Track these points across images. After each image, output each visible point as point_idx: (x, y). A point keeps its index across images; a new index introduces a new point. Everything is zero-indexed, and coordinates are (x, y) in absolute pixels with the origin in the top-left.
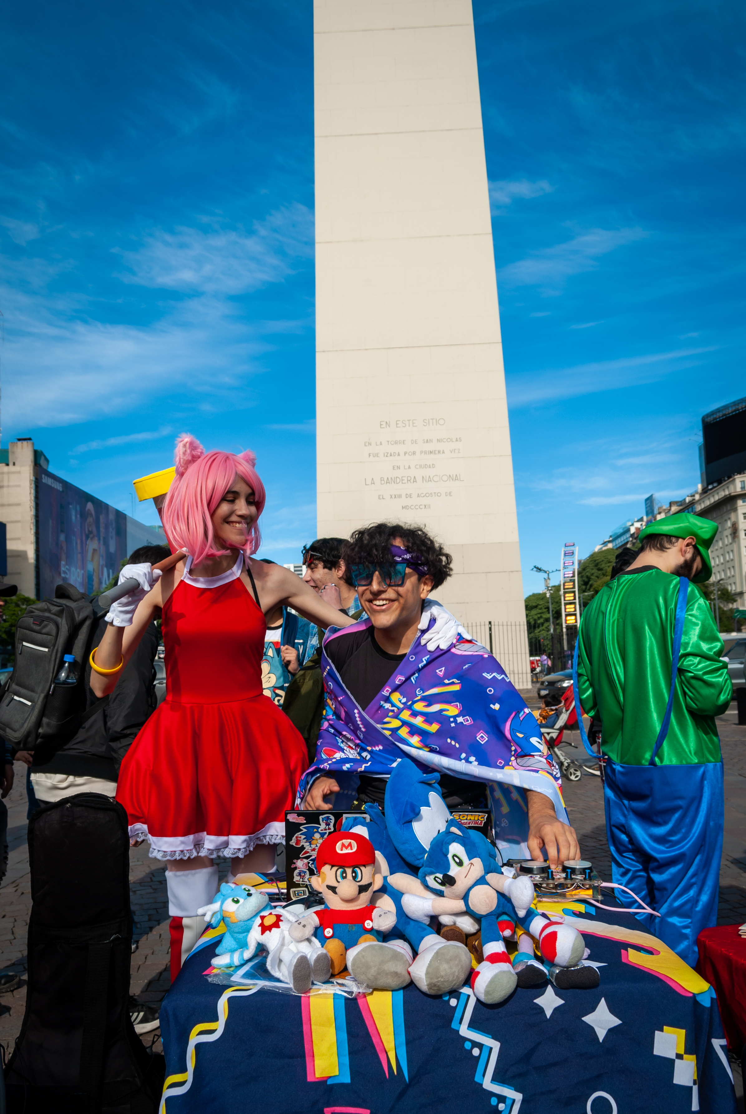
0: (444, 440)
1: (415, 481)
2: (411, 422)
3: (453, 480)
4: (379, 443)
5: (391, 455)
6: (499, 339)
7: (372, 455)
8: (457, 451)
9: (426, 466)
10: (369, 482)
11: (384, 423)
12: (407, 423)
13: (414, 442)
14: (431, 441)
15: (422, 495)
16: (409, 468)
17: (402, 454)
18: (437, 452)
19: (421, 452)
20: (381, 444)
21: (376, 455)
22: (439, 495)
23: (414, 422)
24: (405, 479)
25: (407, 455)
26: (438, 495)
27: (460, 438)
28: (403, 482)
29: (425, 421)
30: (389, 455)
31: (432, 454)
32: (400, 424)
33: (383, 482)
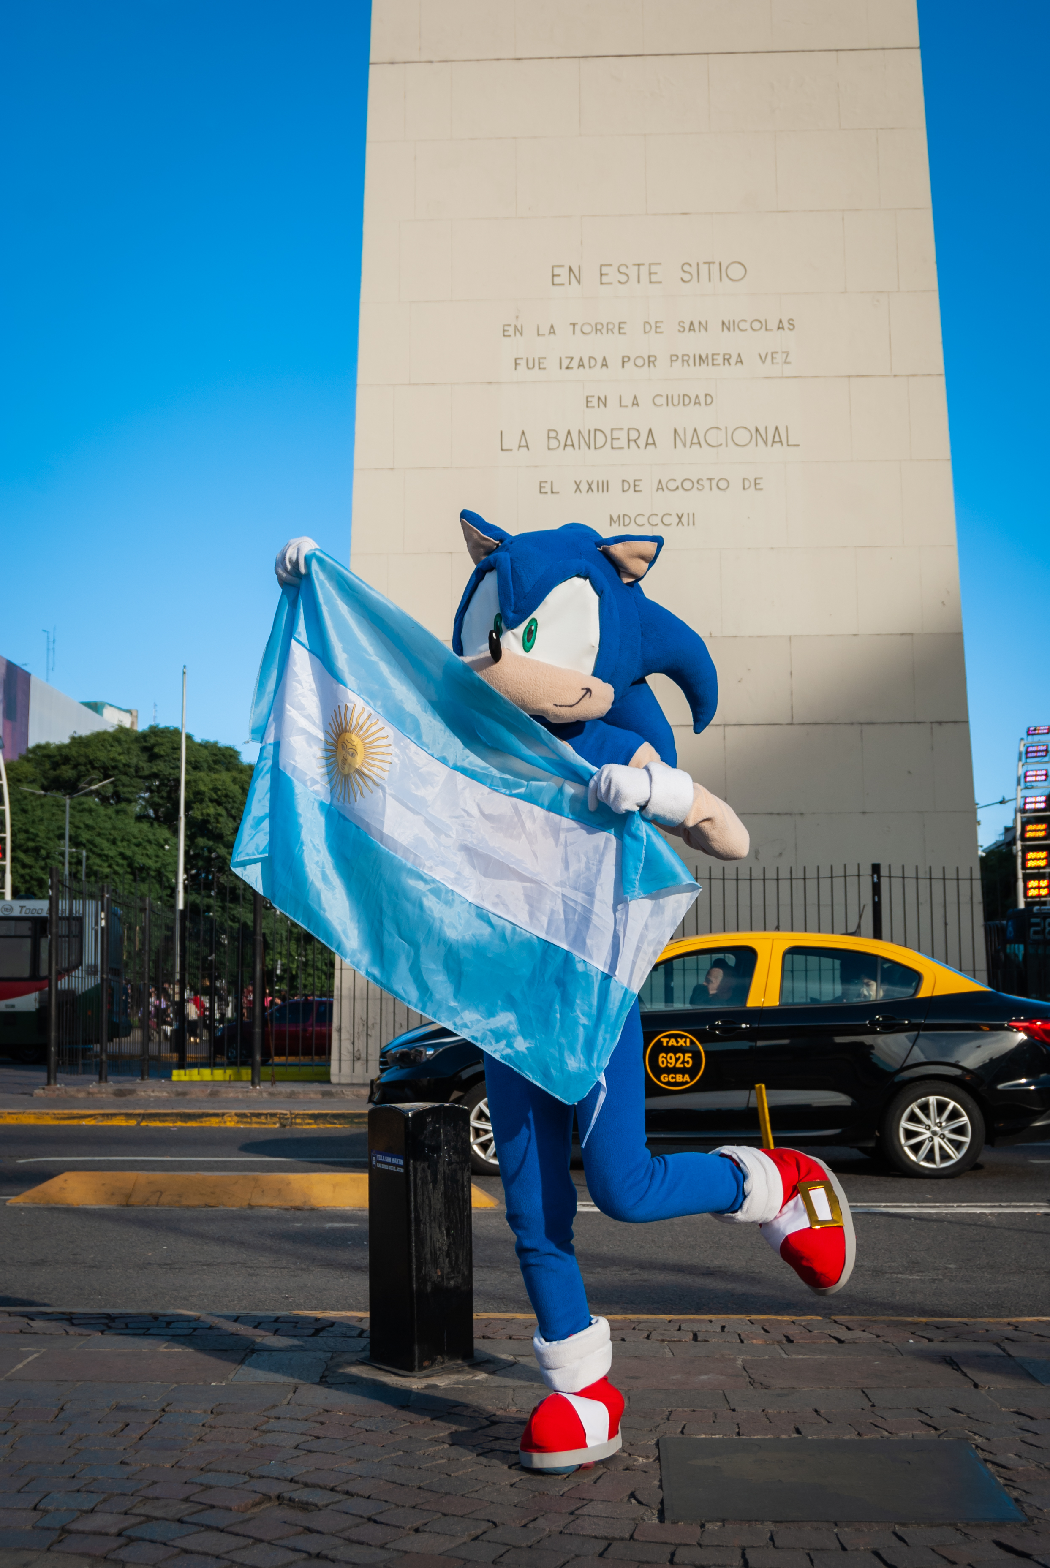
0: (743, 326)
1: (651, 440)
2: (644, 270)
3: (766, 443)
4: (545, 330)
5: (581, 365)
6: (913, 37)
7: (523, 363)
8: (779, 358)
9: (686, 400)
10: (511, 441)
11: (564, 272)
12: (633, 272)
13: (653, 327)
14: (704, 326)
15: (672, 485)
16: (635, 402)
17: (614, 362)
18: (720, 360)
19: (673, 358)
20: (552, 330)
21: (539, 364)
22: (723, 485)
23: (654, 269)
24: (623, 435)
25: (629, 365)
26: (720, 485)
27: (790, 321)
28: (616, 444)
29: (686, 268)
30: (575, 364)
31: (704, 366)
32: (612, 275)
33: (554, 443)
